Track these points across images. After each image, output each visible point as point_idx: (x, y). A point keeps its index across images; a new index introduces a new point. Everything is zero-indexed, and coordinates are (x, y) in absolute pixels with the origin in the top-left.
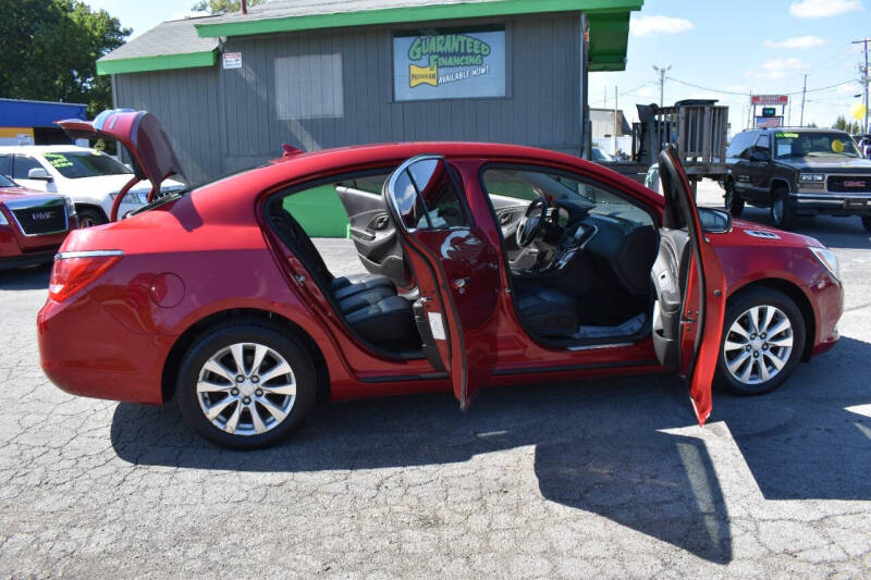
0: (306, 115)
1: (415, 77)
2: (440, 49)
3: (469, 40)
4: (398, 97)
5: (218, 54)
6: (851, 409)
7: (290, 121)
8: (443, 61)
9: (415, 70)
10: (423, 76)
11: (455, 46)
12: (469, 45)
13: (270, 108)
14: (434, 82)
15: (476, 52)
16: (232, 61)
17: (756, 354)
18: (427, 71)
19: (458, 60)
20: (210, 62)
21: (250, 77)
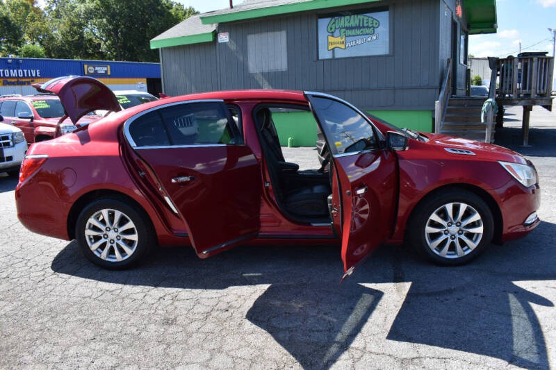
0: (265, 70)
1: (331, 44)
2: (347, 25)
3: (366, 18)
4: (321, 57)
5: (215, 34)
6: (516, 283)
7: (256, 74)
8: (349, 32)
9: (331, 39)
10: (335, 43)
11: (357, 22)
12: (365, 21)
13: (245, 66)
14: (343, 46)
15: (370, 25)
16: (224, 38)
17: (453, 237)
18: (339, 39)
19: (358, 32)
20: (210, 39)
21: (233, 47)
